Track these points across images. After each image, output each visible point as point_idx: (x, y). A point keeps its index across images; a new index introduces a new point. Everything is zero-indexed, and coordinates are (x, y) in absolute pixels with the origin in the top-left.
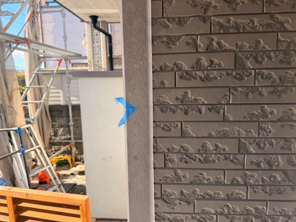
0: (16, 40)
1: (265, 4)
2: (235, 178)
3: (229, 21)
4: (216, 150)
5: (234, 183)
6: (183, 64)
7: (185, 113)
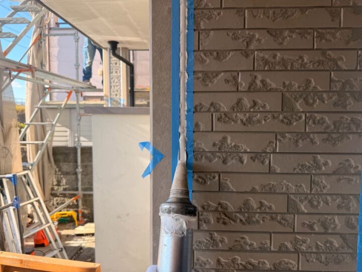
0: (18, 68)
1: (315, 39)
2: (284, 244)
3: (275, 57)
4: (260, 208)
5: (282, 250)
6: (222, 104)
7: (223, 162)
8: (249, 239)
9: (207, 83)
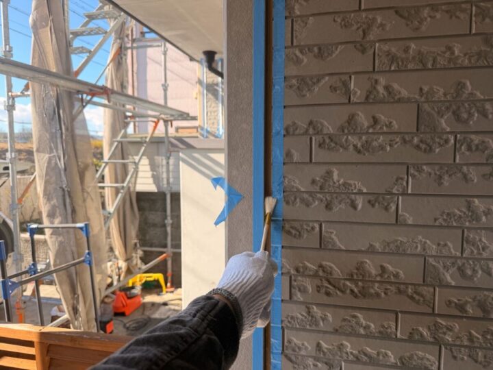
1: (474, 19)
2: (417, 330)
3: (406, 50)
4: (381, 275)
6: (326, 123)
7: (327, 207)
8: (364, 319)
9: (304, 92)
